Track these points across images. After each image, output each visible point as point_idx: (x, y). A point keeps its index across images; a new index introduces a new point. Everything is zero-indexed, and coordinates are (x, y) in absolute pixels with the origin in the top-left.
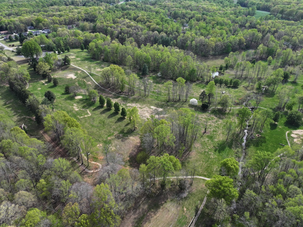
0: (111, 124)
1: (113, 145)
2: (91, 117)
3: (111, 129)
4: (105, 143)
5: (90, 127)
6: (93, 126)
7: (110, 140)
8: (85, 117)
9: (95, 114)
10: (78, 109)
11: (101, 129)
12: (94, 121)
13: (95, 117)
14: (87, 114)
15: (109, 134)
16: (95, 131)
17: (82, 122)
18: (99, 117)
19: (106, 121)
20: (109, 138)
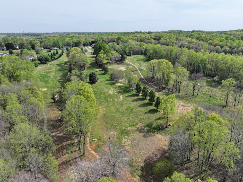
0: (139, 113)
1: (130, 138)
2: (121, 101)
3: (136, 119)
4: (121, 132)
5: (115, 111)
6: (118, 110)
7: (129, 131)
8: (115, 101)
9: (126, 100)
10: (112, 93)
11: (125, 115)
12: (122, 106)
13: (125, 102)
14: (119, 98)
15: (132, 124)
16: (117, 116)
17: (109, 104)
18: (129, 104)
19: (135, 109)
20: (129, 128)
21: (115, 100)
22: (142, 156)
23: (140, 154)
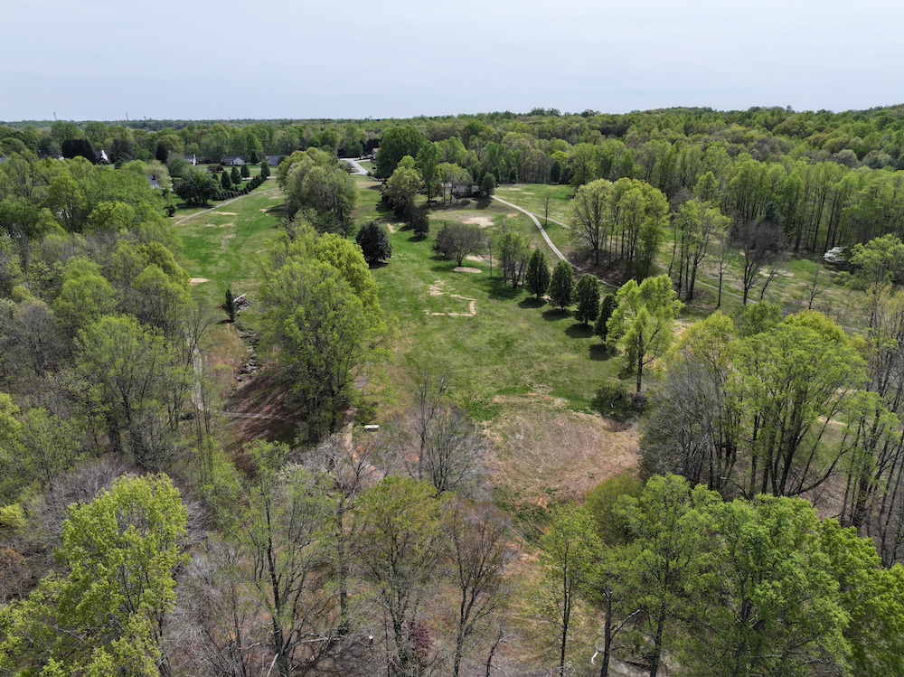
0: (537, 354)
1: (499, 426)
2: (470, 319)
3: (527, 371)
5: (447, 347)
6: (458, 345)
7: (498, 407)
8: (449, 317)
10: (441, 294)
11: (484, 361)
12: (473, 333)
13: (487, 322)
14: (466, 309)
15: (511, 385)
16: (456, 363)
17: (428, 328)
18: (502, 326)
19: (521, 341)
20: (497, 399)
21: (450, 314)
22: (540, 478)
23: (535, 472)
